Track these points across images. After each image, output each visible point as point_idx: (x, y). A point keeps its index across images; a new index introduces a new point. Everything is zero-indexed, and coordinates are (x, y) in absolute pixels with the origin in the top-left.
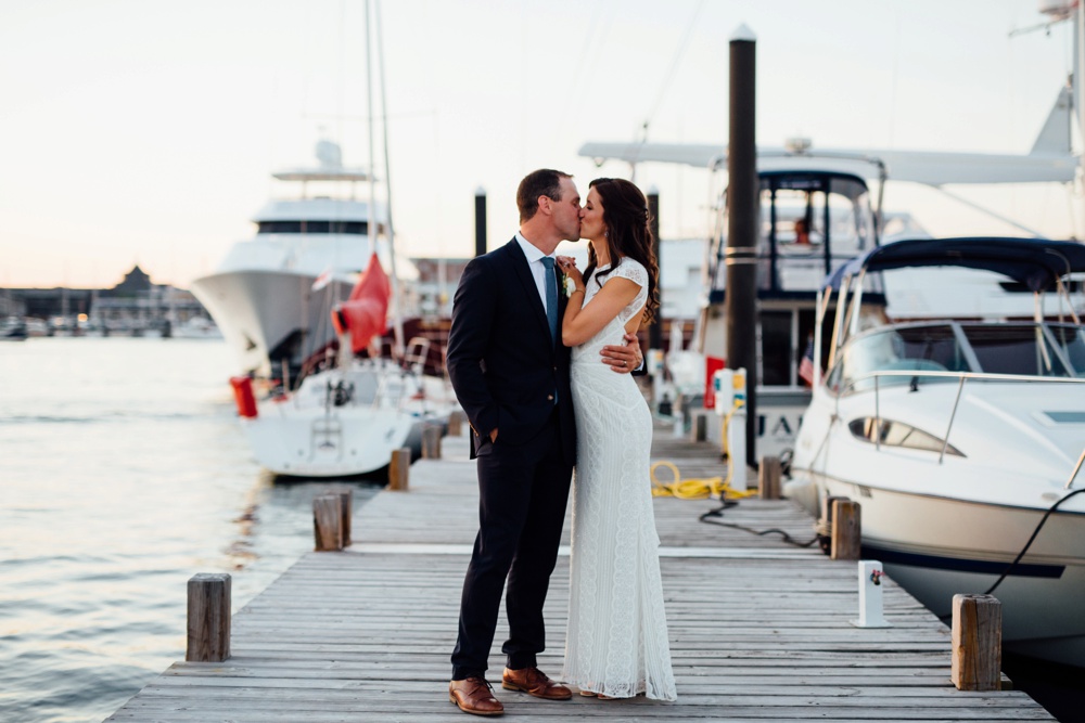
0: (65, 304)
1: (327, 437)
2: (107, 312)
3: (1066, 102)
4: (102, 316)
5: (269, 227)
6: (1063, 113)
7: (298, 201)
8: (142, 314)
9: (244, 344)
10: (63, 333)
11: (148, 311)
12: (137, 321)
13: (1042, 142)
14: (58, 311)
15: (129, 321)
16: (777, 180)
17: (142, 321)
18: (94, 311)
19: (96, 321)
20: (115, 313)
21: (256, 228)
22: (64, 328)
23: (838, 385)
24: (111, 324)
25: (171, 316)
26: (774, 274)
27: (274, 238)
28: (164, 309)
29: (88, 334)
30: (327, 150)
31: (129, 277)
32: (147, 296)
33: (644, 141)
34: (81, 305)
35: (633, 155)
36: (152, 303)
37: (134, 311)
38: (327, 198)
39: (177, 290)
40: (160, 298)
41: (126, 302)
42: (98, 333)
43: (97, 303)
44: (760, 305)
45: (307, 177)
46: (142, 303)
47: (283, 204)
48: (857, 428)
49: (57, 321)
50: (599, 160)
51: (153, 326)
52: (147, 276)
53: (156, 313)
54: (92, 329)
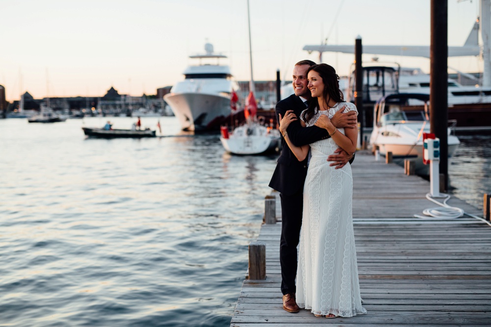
0: (88, 104)
1: (248, 144)
2: (104, 107)
3: (477, 27)
4: (102, 108)
5: (189, 76)
6: (476, 31)
7: (199, 65)
8: (117, 107)
9: (184, 119)
10: (87, 115)
11: (120, 106)
12: (116, 110)
13: (468, 42)
14: (85, 107)
15: (112, 110)
16: (369, 69)
17: (118, 110)
18: (99, 106)
19: (99, 110)
20: (107, 107)
21: (184, 77)
22: (88, 113)
23: (379, 125)
24: (107, 111)
25: (130, 108)
26: (368, 96)
27: (192, 80)
28: (127, 105)
29: (98, 115)
30: (209, 47)
31: (109, 92)
32: (119, 100)
33: (326, 44)
34: (93, 104)
35: (322, 49)
36: (122, 102)
37: (115, 106)
38: (209, 65)
39: (132, 97)
40: (125, 100)
41: (111, 102)
42: (101, 115)
43: (100, 103)
44: (365, 105)
45: (201, 57)
46: (117, 102)
47: (193, 67)
48: (383, 134)
49: (84, 111)
50: (310, 51)
51: (123, 112)
52: (117, 91)
53: (123, 107)
54: (98, 113)
